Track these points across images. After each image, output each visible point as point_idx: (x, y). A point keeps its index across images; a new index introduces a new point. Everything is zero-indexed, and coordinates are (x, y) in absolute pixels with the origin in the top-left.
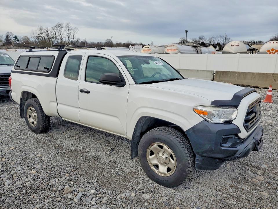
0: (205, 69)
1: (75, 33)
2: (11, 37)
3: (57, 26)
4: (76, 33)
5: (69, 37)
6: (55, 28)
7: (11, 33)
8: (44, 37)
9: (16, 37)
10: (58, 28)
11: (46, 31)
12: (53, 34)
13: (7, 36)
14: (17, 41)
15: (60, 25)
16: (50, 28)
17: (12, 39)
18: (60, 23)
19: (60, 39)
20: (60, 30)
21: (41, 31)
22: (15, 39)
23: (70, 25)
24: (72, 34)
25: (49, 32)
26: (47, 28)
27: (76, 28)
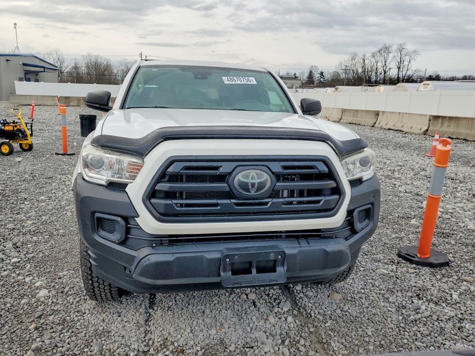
0: (364, 109)
1: (411, 61)
2: (315, 73)
3: (381, 50)
4: (415, 60)
5: (399, 68)
6: (379, 54)
7: (316, 67)
8: (357, 71)
9: (322, 74)
10: (383, 54)
11: (362, 61)
12: (372, 64)
13: (311, 72)
14: (322, 80)
15: (386, 49)
16: (368, 55)
17: (317, 76)
18: (387, 46)
19: (383, 72)
20: (386, 56)
21: (353, 61)
22: (320, 75)
23: (404, 47)
24: (406, 63)
25: (367, 62)
26: (364, 55)
27: (415, 51)
